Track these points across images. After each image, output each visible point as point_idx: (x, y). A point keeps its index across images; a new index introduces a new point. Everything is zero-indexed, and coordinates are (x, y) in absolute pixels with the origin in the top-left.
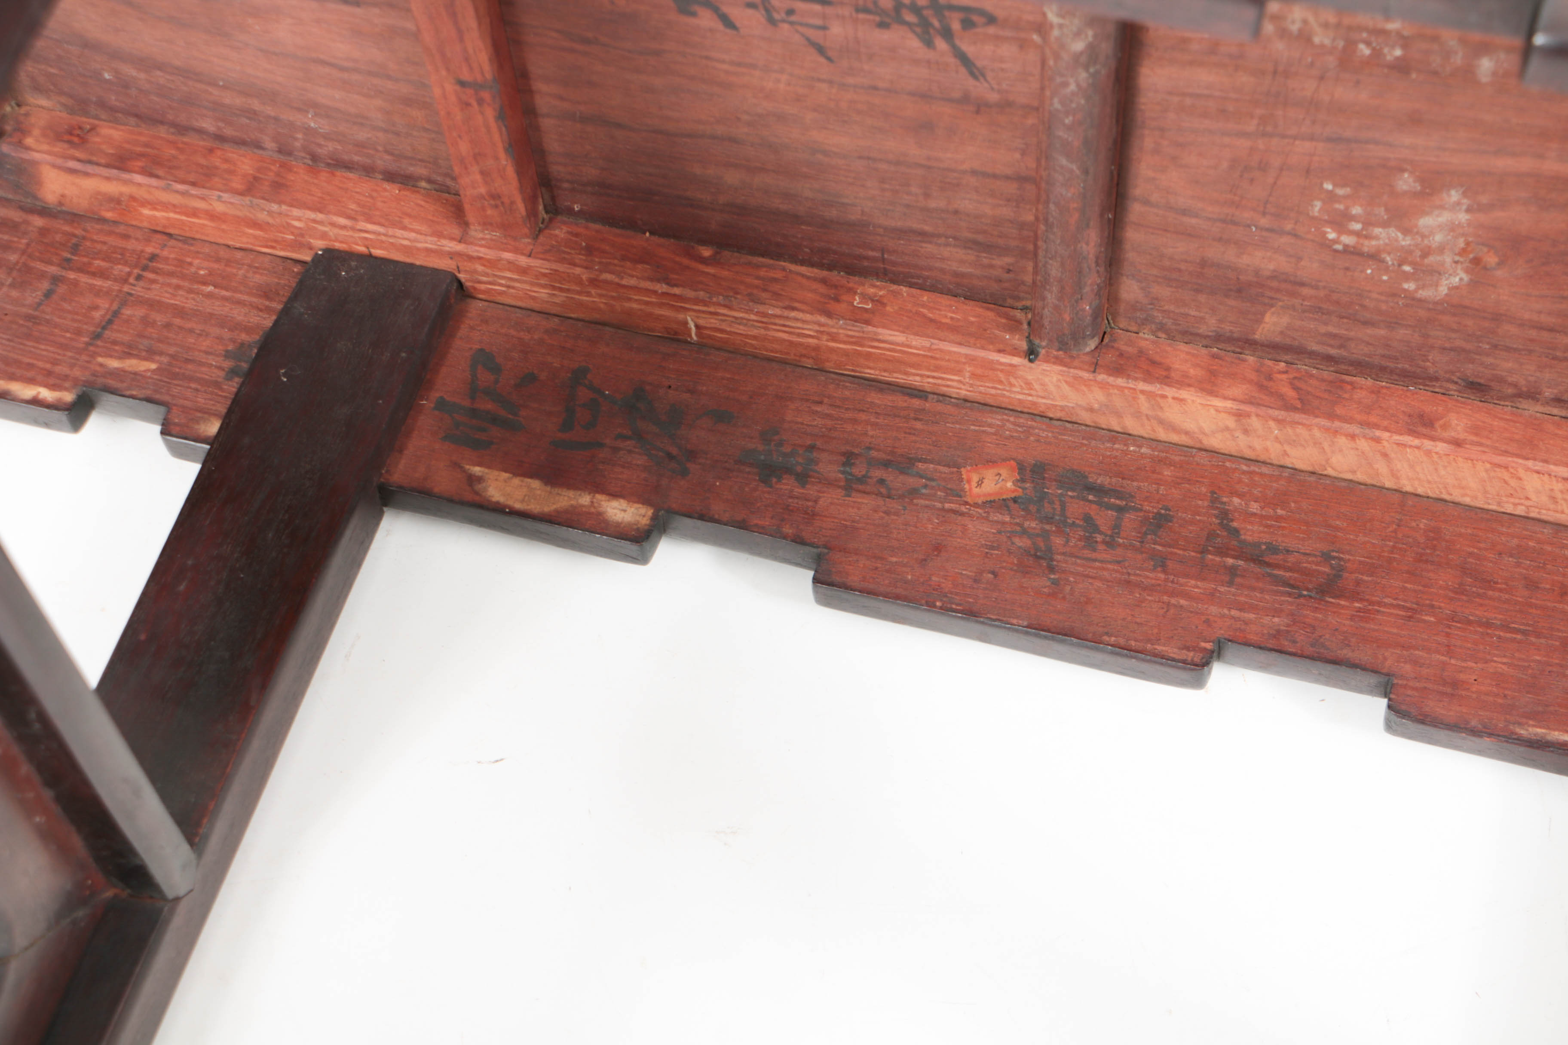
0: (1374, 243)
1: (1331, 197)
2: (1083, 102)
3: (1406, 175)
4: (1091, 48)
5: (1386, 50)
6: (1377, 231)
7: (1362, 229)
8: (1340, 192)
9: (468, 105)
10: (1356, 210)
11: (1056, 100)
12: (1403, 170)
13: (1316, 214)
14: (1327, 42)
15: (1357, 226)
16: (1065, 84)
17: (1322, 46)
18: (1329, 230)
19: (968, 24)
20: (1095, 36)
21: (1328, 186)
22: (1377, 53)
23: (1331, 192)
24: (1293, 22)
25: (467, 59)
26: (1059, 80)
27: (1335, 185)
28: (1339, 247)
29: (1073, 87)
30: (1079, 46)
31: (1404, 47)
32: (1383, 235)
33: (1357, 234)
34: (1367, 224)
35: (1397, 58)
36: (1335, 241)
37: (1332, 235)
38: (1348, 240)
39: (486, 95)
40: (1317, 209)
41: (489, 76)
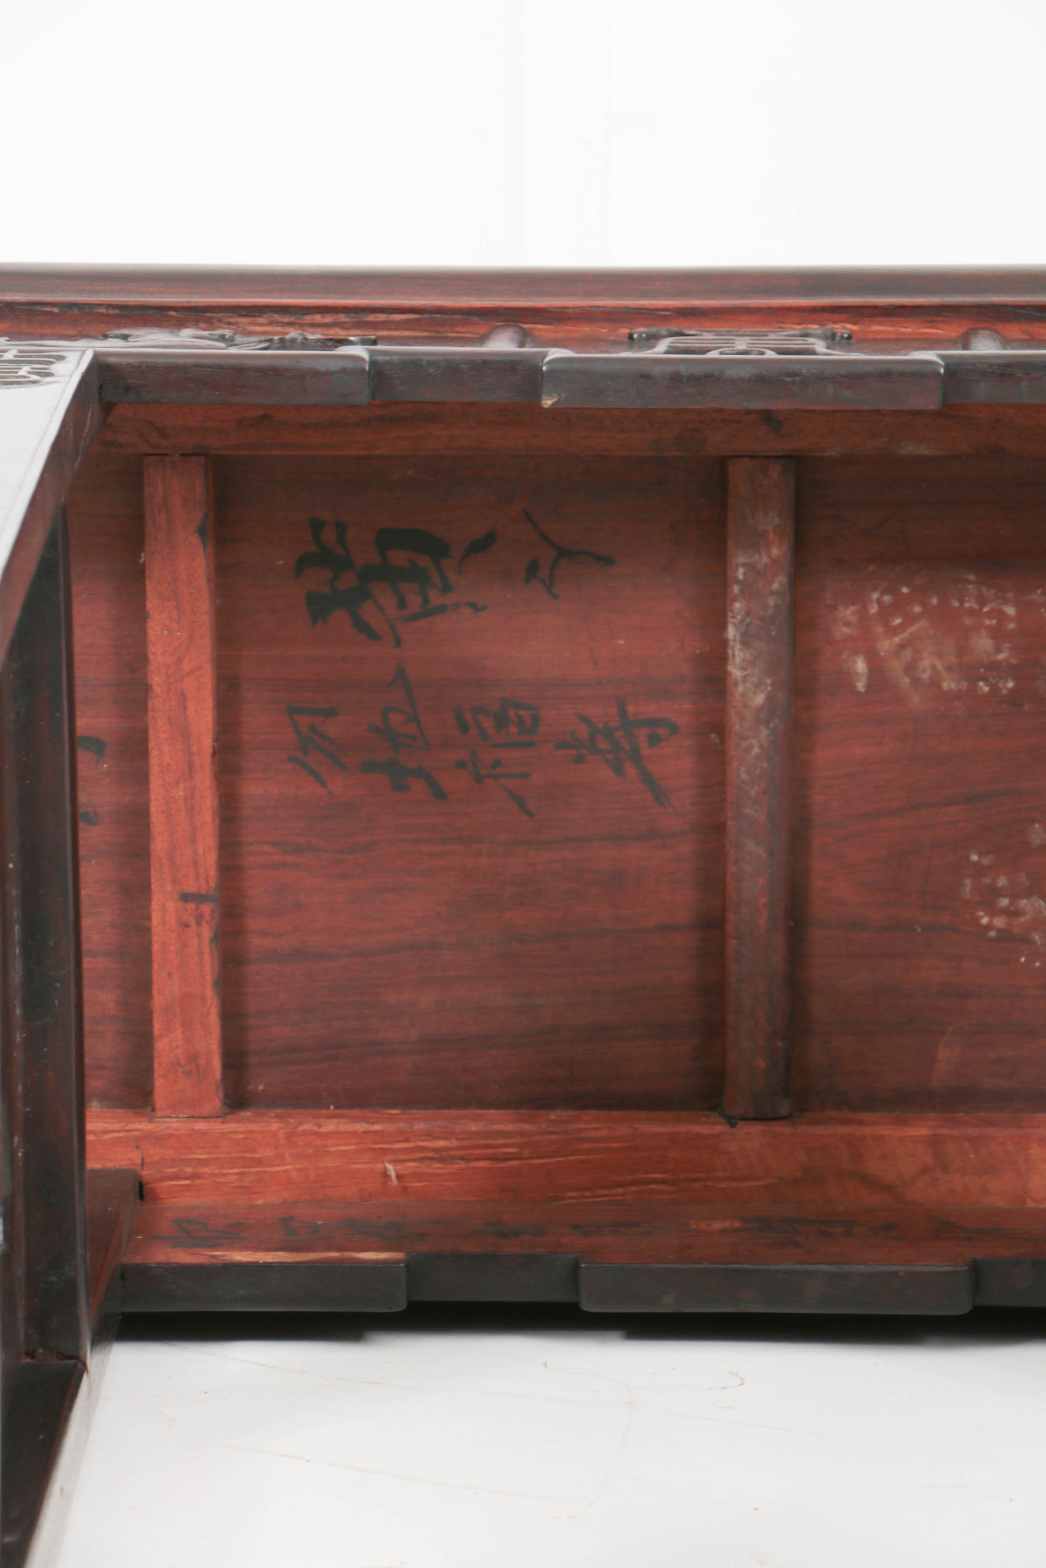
0: (1022, 920)
1: (979, 870)
2: (765, 765)
3: (1037, 826)
4: (770, 698)
5: (1001, 685)
6: (1023, 903)
7: (1011, 904)
8: (986, 861)
9: (187, 926)
10: (1002, 882)
11: (743, 769)
12: (1033, 821)
13: (968, 896)
14: (953, 686)
15: (1005, 902)
16: (750, 748)
17: (950, 691)
18: (981, 914)
19: (654, 740)
20: (773, 684)
21: (974, 858)
22: (994, 688)
23: (978, 862)
24: (924, 671)
25: (195, 863)
26: (744, 744)
27: (980, 854)
28: (992, 934)
29: (756, 750)
30: (759, 699)
31: (1014, 679)
32: (1029, 908)
33: (1006, 912)
34: (1014, 897)
35: (1011, 691)
36: (989, 927)
37: (985, 921)
38: (999, 922)
39: (206, 909)
40: (968, 889)
41: (213, 883)
